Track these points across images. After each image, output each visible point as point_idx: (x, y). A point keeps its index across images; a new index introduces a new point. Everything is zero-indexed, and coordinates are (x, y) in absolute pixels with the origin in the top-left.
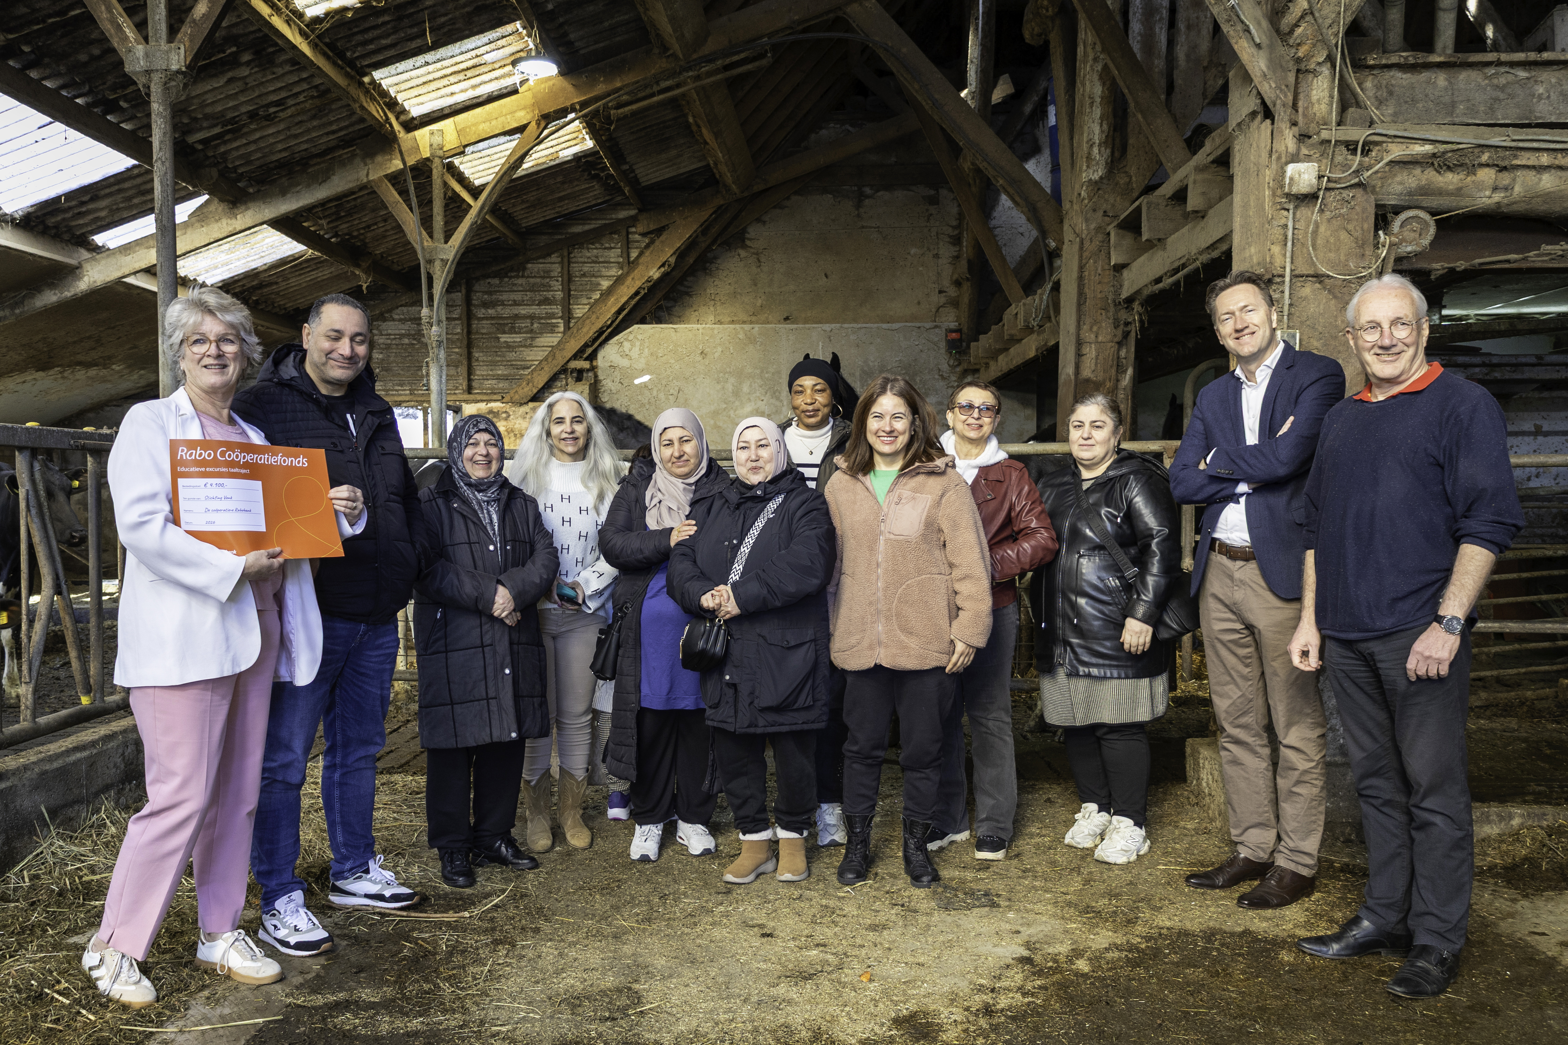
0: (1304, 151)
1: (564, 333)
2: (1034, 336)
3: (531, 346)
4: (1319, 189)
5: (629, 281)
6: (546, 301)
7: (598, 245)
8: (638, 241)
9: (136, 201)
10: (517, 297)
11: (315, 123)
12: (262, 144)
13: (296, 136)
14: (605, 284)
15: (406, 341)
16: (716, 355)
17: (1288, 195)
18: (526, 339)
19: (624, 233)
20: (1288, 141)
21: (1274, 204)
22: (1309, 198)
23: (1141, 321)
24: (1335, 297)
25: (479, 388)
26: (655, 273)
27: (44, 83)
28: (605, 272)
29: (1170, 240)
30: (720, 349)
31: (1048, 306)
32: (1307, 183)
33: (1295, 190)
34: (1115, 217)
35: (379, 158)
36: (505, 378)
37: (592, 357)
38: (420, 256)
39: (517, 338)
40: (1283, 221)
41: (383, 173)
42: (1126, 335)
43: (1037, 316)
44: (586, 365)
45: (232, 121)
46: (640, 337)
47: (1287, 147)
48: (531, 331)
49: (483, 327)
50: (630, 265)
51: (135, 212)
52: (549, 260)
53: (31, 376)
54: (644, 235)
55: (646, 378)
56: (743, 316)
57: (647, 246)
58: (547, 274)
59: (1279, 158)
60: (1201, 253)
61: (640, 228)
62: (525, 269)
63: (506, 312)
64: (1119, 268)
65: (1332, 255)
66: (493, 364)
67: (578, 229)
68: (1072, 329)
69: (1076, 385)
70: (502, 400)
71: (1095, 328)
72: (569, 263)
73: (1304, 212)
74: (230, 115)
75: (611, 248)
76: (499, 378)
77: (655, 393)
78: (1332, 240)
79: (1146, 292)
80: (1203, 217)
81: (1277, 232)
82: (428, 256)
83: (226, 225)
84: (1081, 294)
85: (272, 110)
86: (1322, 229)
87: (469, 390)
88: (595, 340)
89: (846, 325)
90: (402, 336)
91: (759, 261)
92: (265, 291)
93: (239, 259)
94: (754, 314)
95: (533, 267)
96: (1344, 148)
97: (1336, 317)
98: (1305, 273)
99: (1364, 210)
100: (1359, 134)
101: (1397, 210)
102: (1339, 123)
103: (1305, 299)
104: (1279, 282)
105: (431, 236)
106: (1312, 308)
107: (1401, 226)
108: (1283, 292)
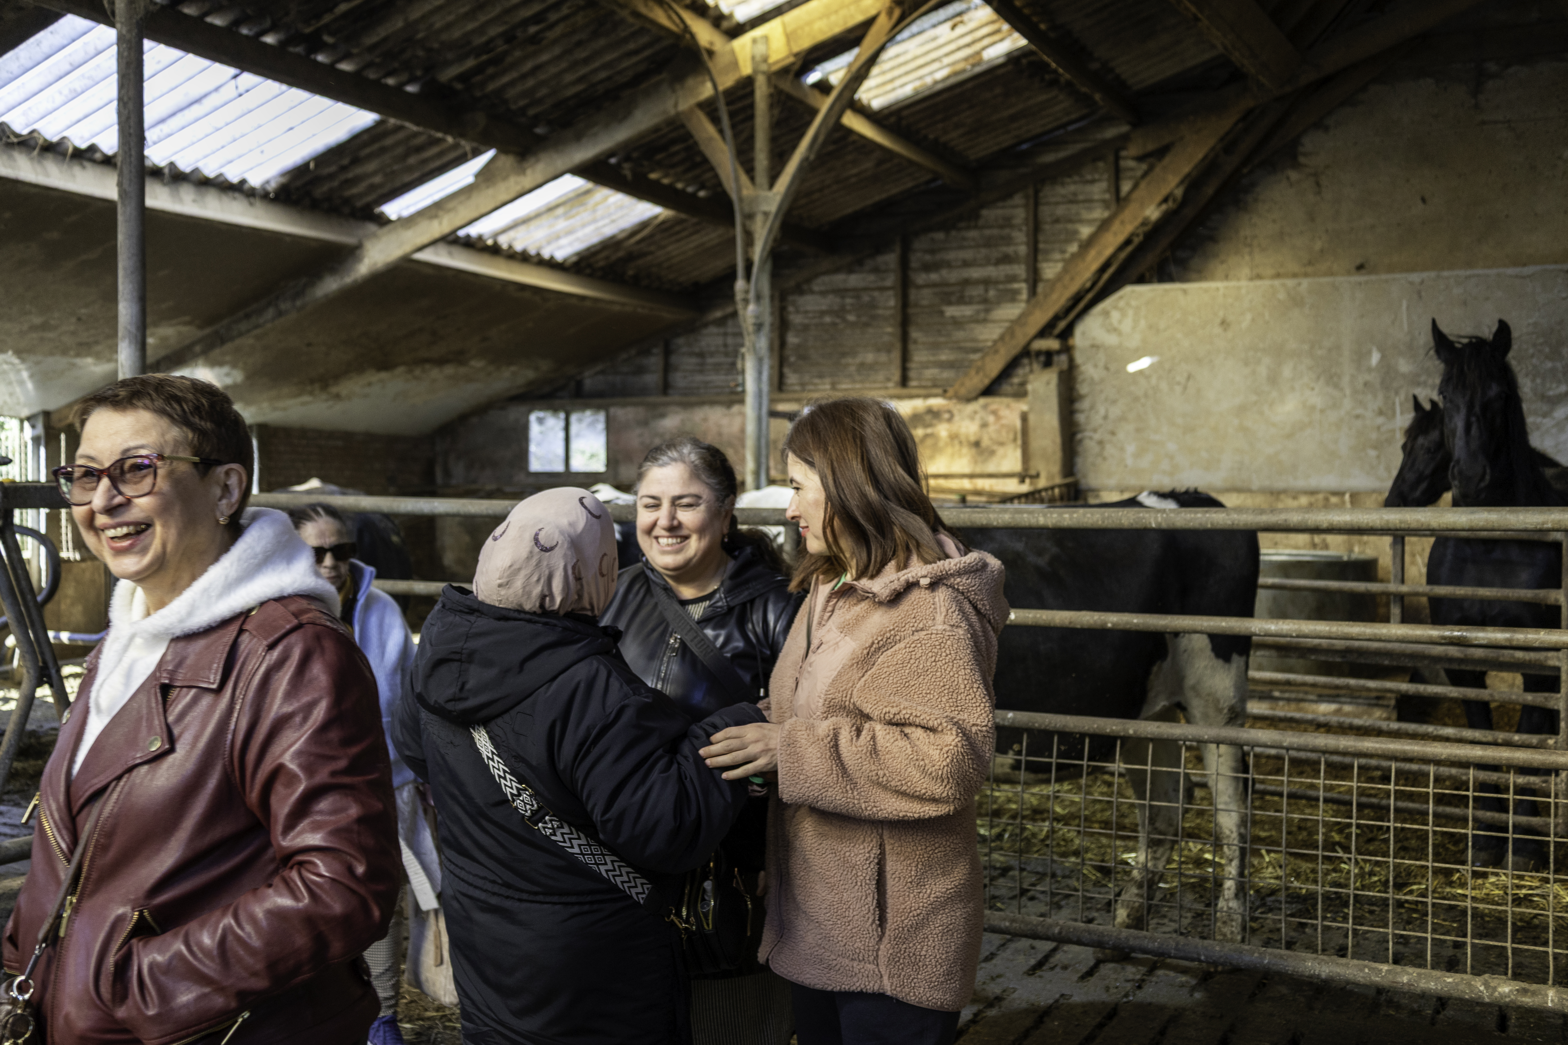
1: (1028, 301)
3: (985, 321)
5: (1116, 226)
6: (1006, 259)
7: (1076, 178)
8: (1132, 169)
9: (412, 160)
10: (968, 254)
11: (602, 42)
12: (542, 76)
13: (586, 61)
14: (1086, 231)
15: (828, 319)
16: (1244, 325)
18: (978, 312)
19: (1111, 158)
25: (919, 379)
26: (1153, 213)
27: (209, 20)
28: (1086, 215)
30: (1249, 316)
35: (690, 82)
36: (950, 365)
37: (1067, 334)
38: (737, 209)
39: (967, 311)
41: (692, 101)
44: (1053, 344)
45: (487, 47)
46: (1134, 303)
48: (985, 301)
49: (923, 297)
50: (1119, 201)
51: (416, 175)
52: (1010, 202)
54: (1140, 159)
55: (1144, 363)
56: (1293, 267)
57: (1145, 175)
58: (1007, 223)
61: (1133, 150)
62: (977, 217)
63: (953, 276)
66: (935, 347)
67: (1049, 158)
70: (944, 394)
72: (1037, 204)
74: (479, 40)
75: (1093, 182)
76: (943, 365)
77: (1154, 381)
82: (747, 209)
83: (514, 183)
85: (533, 29)
87: (904, 381)
88: (1068, 310)
89: (1446, 273)
90: (823, 313)
91: (1318, 184)
92: (640, 262)
93: (584, 226)
94: (1310, 263)
95: (989, 214)
105: (752, 181)
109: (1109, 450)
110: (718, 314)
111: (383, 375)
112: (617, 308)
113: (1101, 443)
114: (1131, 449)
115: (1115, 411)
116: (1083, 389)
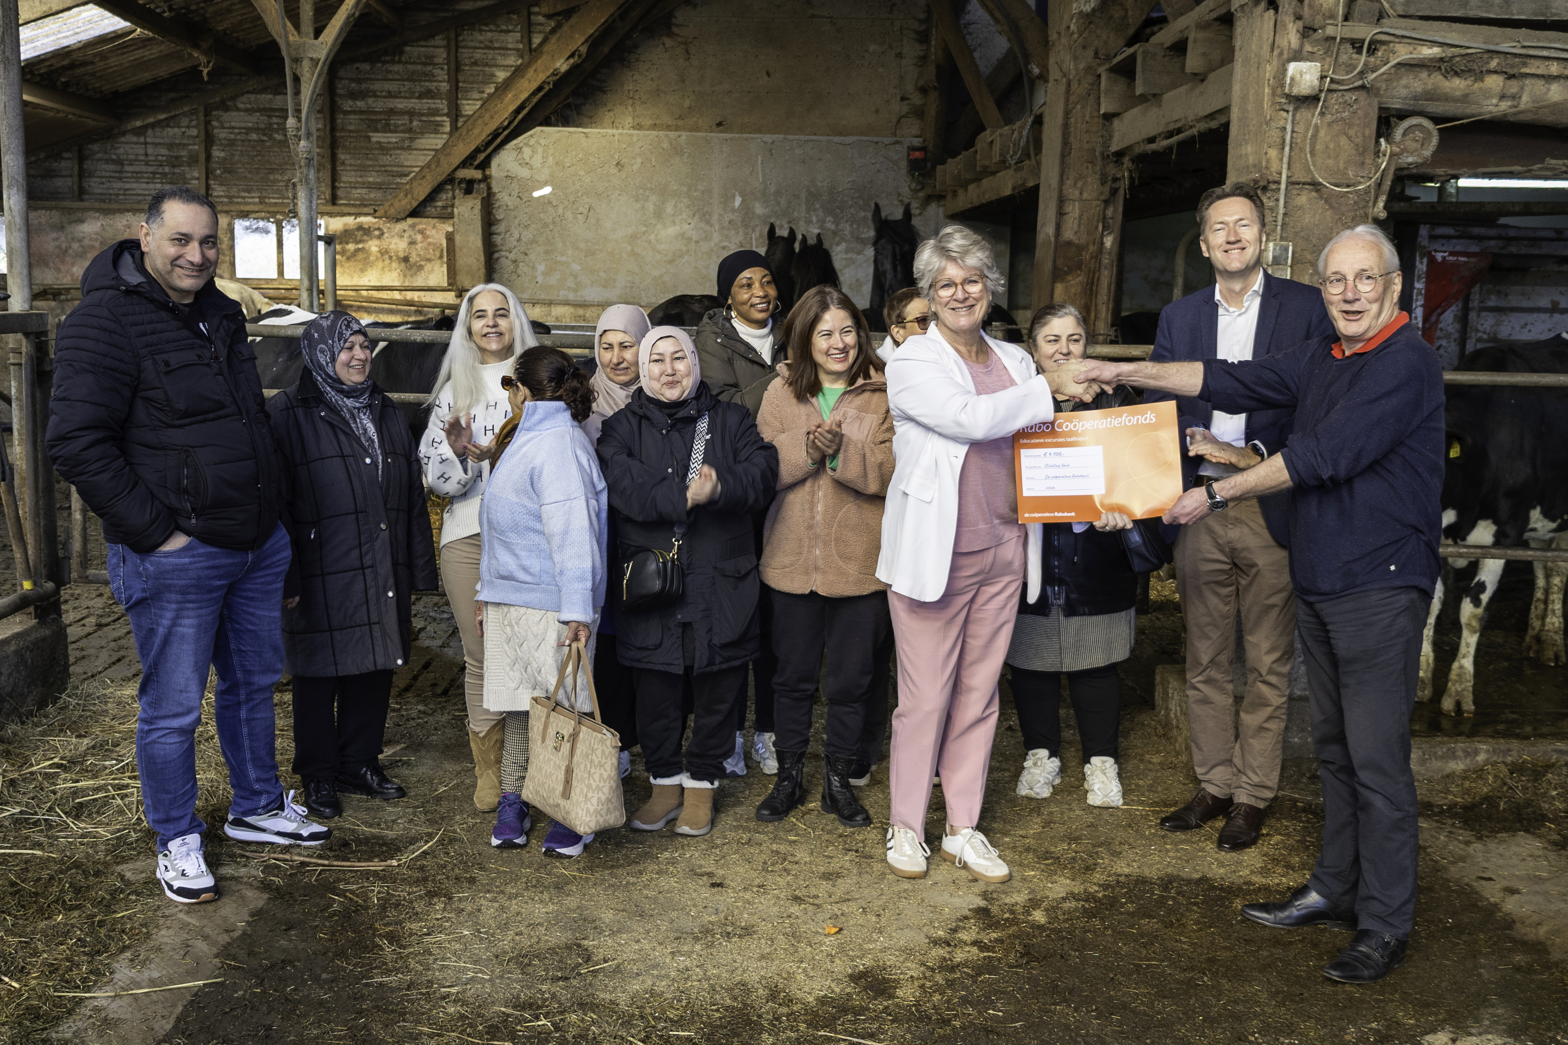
0: (1308, 48)
1: (451, 134)
2: (1011, 172)
3: (409, 148)
4: (1321, 91)
5: (530, 73)
6: (428, 94)
7: (492, 27)
8: (541, 24)
10: (393, 86)
14: (501, 75)
15: (254, 136)
16: (635, 167)
17: (1288, 96)
18: (403, 140)
19: (525, 14)
20: (1292, 37)
21: (1273, 104)
22: (1311, 100)
23: (1131, 178)
24: (1331, 207)
25: (346, 198)
26: (562, 65)
28: (501, 61)
29: (1166, 97)
30: (639, 160)
31: (1028, 142)
32: (1308, 84)
33: (1295, 91)
34: (1108, 58)
36: (378, 187)
37: (485, 165)
38: (284, 53)
39: (393, 138)
40: (1282, 123)
42: (1114, 192)
43: (1015, 153)
44: (477, 174)
46: (543, 142)
47: (1289, 43)
48: (410, 130)
49: (352, 123)
50: (532, 53)
52: (432, 42)
54: (549, 17)
55: (547, 190)
56: (667, 120)
57: (553, 31)
58: (429, 61)
59: (1281, 54)
60: (1199, 120)
61: (544, 8)
62: (402, 52)
63: (379, 105)
64: (1109, 117)
65: (1331, 162)
66: (363, 169)
67: (468, 6)
68: (1054, 183)
69: (1056, 248)
70: (374, 214)
71: (1080, 184)
72: (457, 47)
73: (1304, 114)
75: (509, 31)
76: (370, 186)
77: (560, 211)
78: (1332, 146)
79: (1138, 150)
80: (1202, 81)
81: (1275, 134)
82: (294, 54)
84: (1066, 143)
86: (1322, 133)
87: (334, 200)
88: (488, 144)
89: (790, 137)
90: (249, 130)
91: (688, 52)
92: (78, 71)
94: (680, 118)
95: (412, 51)
96: (1349, 46)
97: (1331, 228)
98: (1302, 180)
99: (1366, 115)
100: (1366, 32)
101: (1402, 115)
102: (1346, 19)
103: (1300, 208)
104: (1273, 190)
105: (297, 26)
106: (1307, 219)
107: (1404, 134)
108: (1277, 200)
109: (523, 268)
110: (138, 123)
112: (51, 114)
113: (515, 261)
114: (541, 268)
115: (527, 235)
116: (499, 215)
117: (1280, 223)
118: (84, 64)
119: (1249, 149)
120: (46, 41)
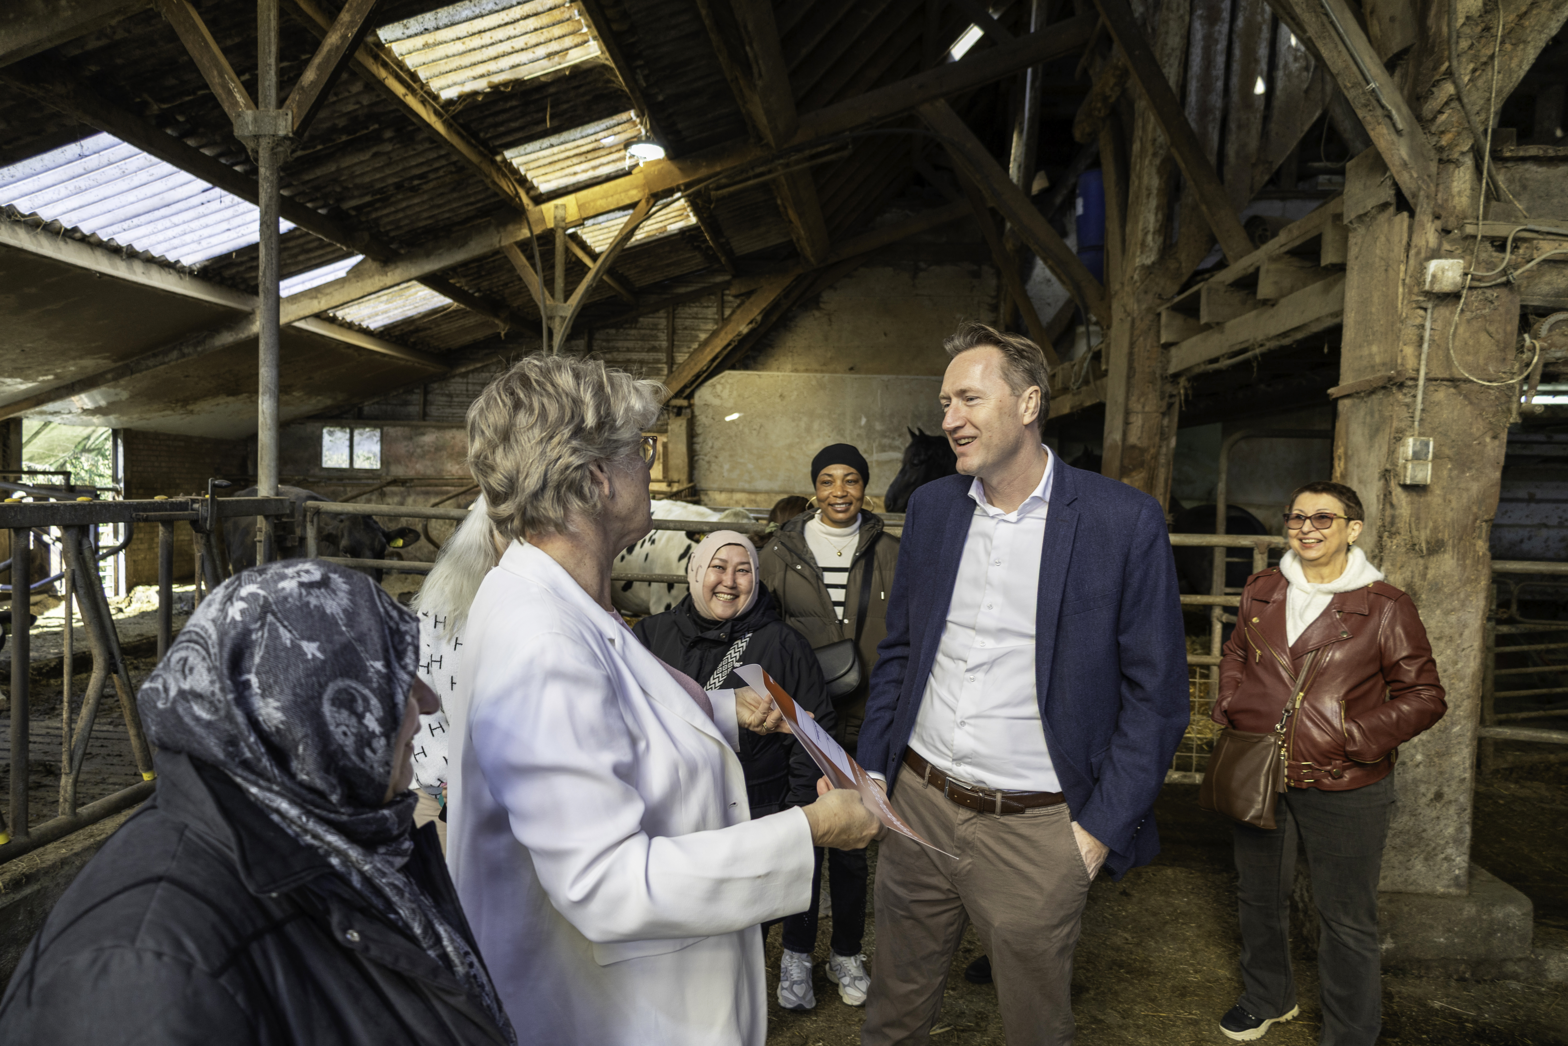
0: (1446, 246)
1: (668, 376)
2: (1069, 396)
4: (1463, 288)
5: (722, 334)
6: (654, 349)
7: (698, 304)
8: (730, 302)
9: (301, 258)
10: (630, 344)
11: (455, 195)
12: (409, 212)
13: (439, 206)
14: (703, 336)
16: (793, 398)
17: (1429, 295)
19: (720, 295)
20: (1429, 235)
21: (1410, 302)
22: (1452, 297)
23: (1186, 395)
24: (1471, 403)
26: (744, 329)
27: (202, 150)
28: (703, 327)
29: (1229, 325)
30: (795, 393)
31: (1087, 372)
32: (1451, 281)
33: (1437, 288)
34: (1168, 300)
35: (510, 228)
37: (690, 396)
38: (542, 313)
40: (1418, 321)
41: (512, 240)
42: (1170, 406)
43: (1076, 381)
44: (684, 403)
45: (381, 191)
46: (730, 381)
47: (1427, 242)
50: (724, 321)
51: (301, 267)
52: (657, 315)
53: (222, 400)
54: (736, 297)
55: (735, 416)
56: (815, 366)
57: (739, 306)
58: (655, 327)
59: (1418, 253)
60: (1269, 339)
61: (734, 291)
62: (637, 322)
64: (1167, 346)
65: (1470, 358)
67: (682, 290)
68: (1121, 399)
69: (1123, 450)
71: (1142, 400)
72: (674, 318)
73: (1444, 311)
74: (378, 186)
75: (708, 307)
77: (741, 427)
78: (1471, 342)
79: (1197, 370)
80: (1273, 305)
81: (1410, 333)
82: (549, 313)
83: (378, 281)
84: (1131, 368)
85: (416, 182)
86: (1461, 330)
88: (693, 382)
89: (901, 377)
91: (830, 320)
92: (421, 334)
93: (396, 309)
94: (824, 364)
95: (644, 321)
96: (1488, 245)
97: (1471, 424)
98: (1440, 376)
99: (1508, 312)
100: (1508, 230)
101: (1543, 312)
102: (1485, 218)
103: (1438, 403)
104: (1410, 387)
105: (553, 295)
106: (1445, 414)
107: (1550, 330)
108: (1415, 396)
109: (714, 467)
110: (463, 370)
111: (231, 399)
112: (402, 363)
113: (709, 462)
114: (727, 466)
115: (718, 444)
116: (699, 430)
117: (1417, 418)
118: (425, 329)
119: (1374, 349)
120: (396, 312)
